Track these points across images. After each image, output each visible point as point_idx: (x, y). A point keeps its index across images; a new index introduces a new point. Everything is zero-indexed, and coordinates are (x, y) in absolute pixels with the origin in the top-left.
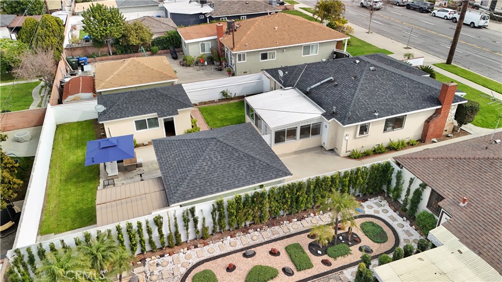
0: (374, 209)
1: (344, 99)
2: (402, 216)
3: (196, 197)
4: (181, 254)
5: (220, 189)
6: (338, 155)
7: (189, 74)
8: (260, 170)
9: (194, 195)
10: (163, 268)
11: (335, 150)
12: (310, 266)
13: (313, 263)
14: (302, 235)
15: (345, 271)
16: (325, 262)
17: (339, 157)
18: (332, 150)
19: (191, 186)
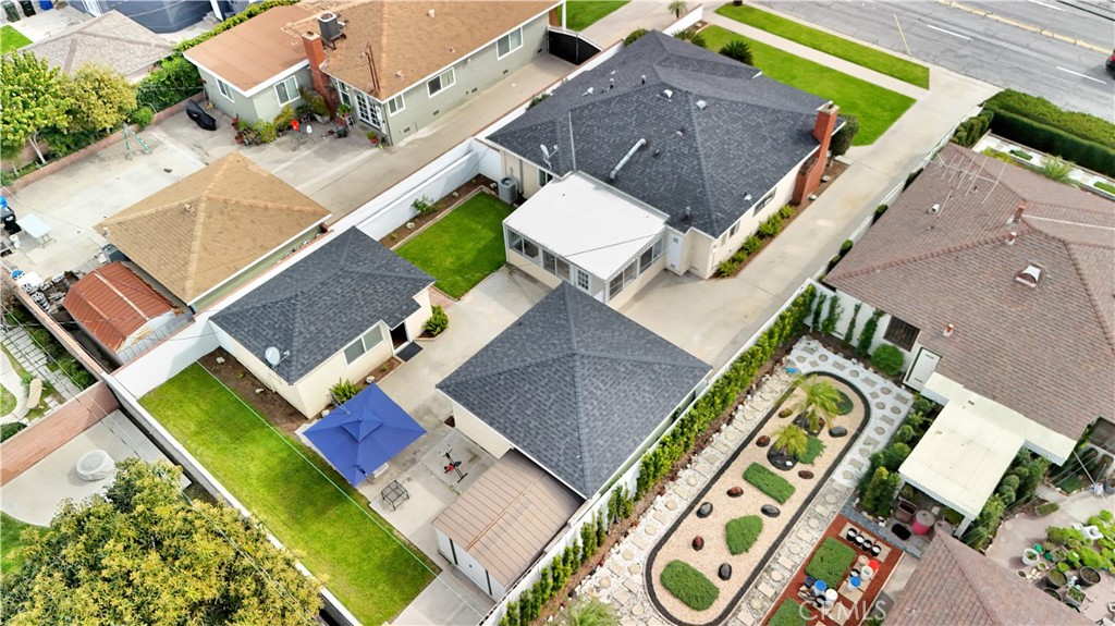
0: (807, 360)
1: (687, 182)
2: (848, 357)
3: (615, 468)
4: (614, 556)
5: (637, 439)
6: (700, 278)
7: (284, 165)
8: (668, 380)
9: (611, 467)
10: (609, 590)
11: (692, 270)
12: (791, 490)
13: (791, 482)
14: (749, 446)
15: (834, 476)
16: (805, 475)
17: (702, 282)
18: (688, 273)
19: (596, 454)
